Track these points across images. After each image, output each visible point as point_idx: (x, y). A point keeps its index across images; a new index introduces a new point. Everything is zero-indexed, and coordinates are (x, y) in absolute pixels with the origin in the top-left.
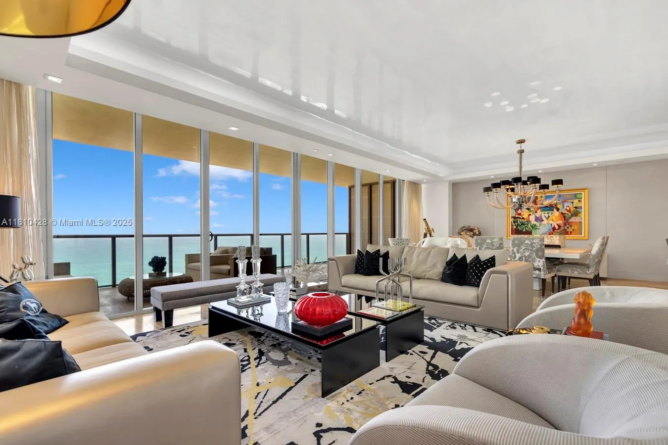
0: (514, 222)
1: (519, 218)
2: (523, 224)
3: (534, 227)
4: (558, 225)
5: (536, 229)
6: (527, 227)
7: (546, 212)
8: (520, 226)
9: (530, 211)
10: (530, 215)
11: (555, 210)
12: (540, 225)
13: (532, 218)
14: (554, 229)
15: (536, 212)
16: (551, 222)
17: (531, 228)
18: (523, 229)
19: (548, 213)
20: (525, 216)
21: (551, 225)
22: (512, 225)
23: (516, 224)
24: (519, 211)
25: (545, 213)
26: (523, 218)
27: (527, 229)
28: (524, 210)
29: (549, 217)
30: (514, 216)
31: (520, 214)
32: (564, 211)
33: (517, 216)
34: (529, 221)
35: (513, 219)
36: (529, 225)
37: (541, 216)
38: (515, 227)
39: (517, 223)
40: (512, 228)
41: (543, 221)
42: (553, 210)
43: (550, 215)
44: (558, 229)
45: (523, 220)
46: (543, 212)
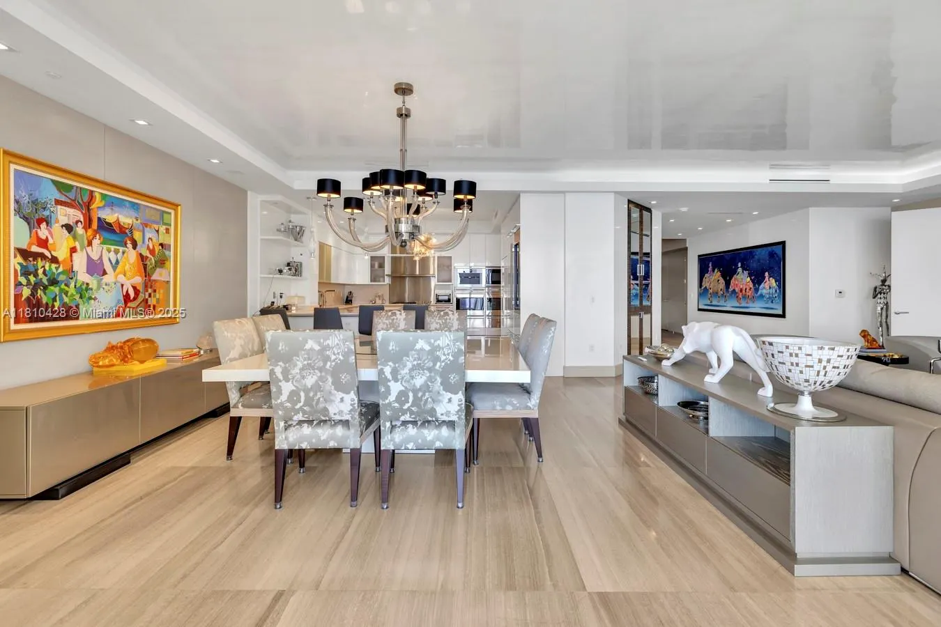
0: (26, 273)
1: (43, 256)
2: (54, 282)
3: (84, 291)
4: (134, 288)
5: (90, 298)
6: (66, 293)
7: (113, 248)
8: (45, 288)
9: (75, 238)
10: (73, 250)
11: (130, 245)
12: (99, 286)
13: (80, 263)
14: (127, 298)
15: (90, 244)
16: (122, 279)
17: (77, 297)
18: (54, 300)
19: (116, 252)
20: (62, 254)
21: (122, 285)
22: (18, 284)
23: (32, 278)
24: (43, 232)
25: (109, 251)
26: (54, 260)
27: (66, 300)
28: (56, 228)
29: (117, 262)
30: (25, 247)
31: (43, 243)
33: (35, 249)
34: (71, 272)
35: (19, 259)
36: (72, 285)
37: (101, 258)
38: (26, 292)
39: (36, 275)
40: (18, 297)
41: (105, 273)
42: (125, 245)
43: (120, 255)
44: (135, 299)
45: (54, 266)
46: (105, 247)
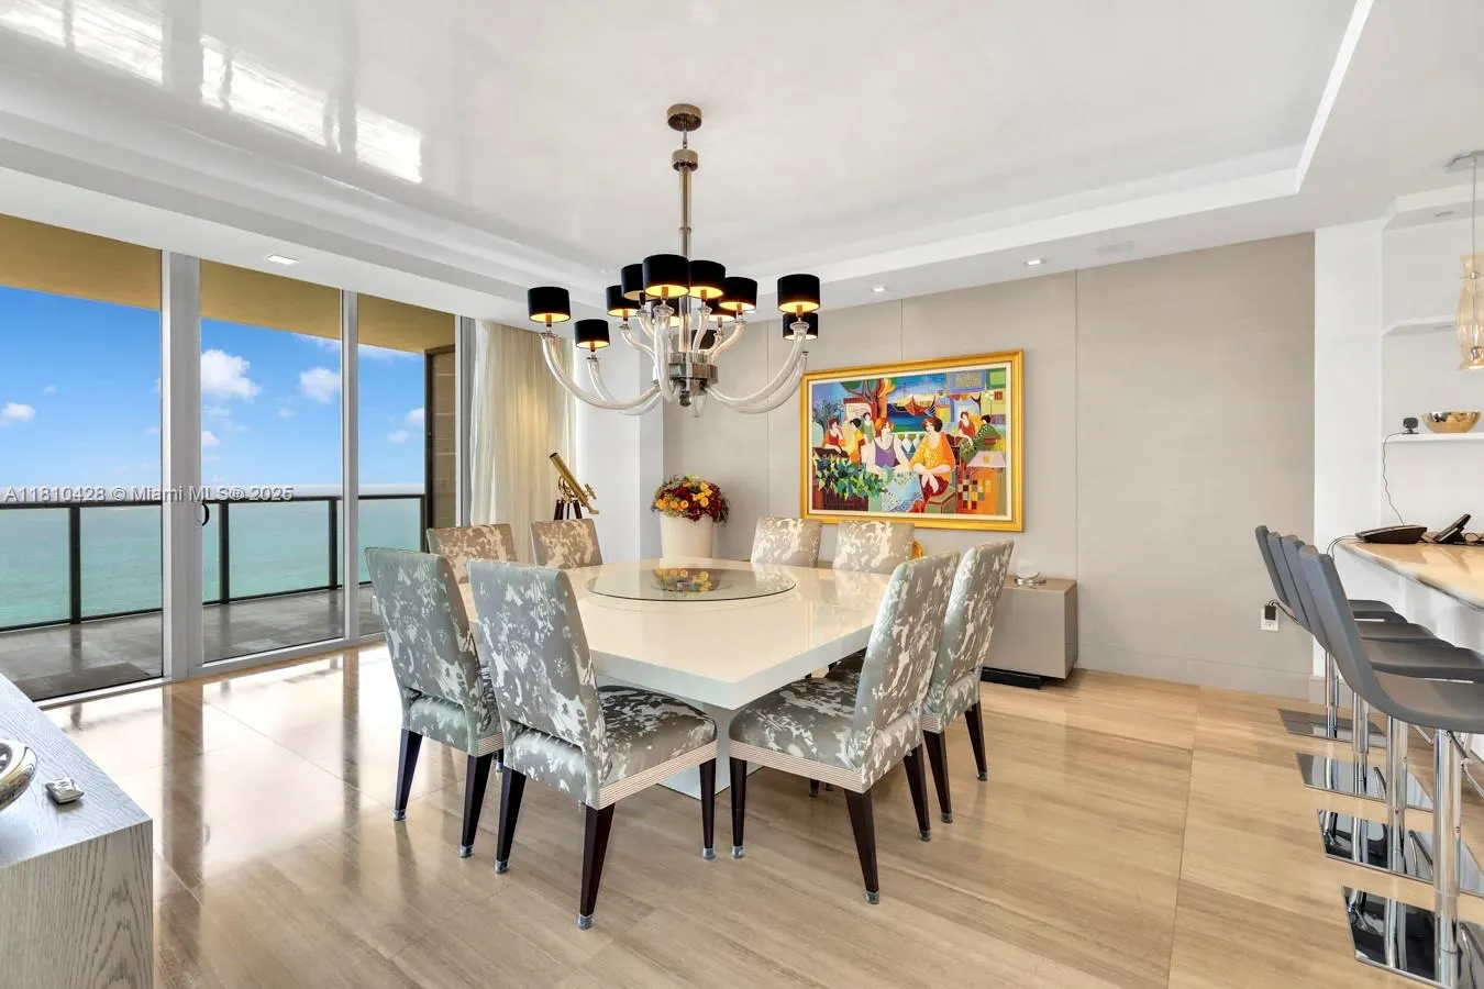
0: (821, 467)
1: (834, 452)
2: (844, 474)
3: (873, 483)
4: (939, 479)
5: (880, 490)
6: (855, 485)
7: (906, 434)
8: (837, 480)
9: (863, 431)
10: (862, 443)
11: (930, 427)
12: (889, 479)
13: (868, 455)
14: (927, 491)
15: (879, 434)
16: (920, 468)
17: (866, 488)
18: (844, 491)
19: (911, 438)
20: (850, 448)
21: (921, 476)
22: (816, 477)
23: (826, 472)
24: (834, 431)
25: (902, 438)
26: (844, 454)
27: (855, 491)
28: (845, 424)
29: (913, 449)
30: (819, 445)
31: (835, 441)
32: (957, 433)
33: (828, 447)
34: (859, 465)
35: (817, 457)
36: (861, 477)
37: (892, 447)
38: (822, 484)
39: (829, 469)
40: (815, 487)
41: (897, 463)
42: (924, 428)
43: (915, 442)
44: (939, 492)
45: (843, 460)
46: (896, 434)
